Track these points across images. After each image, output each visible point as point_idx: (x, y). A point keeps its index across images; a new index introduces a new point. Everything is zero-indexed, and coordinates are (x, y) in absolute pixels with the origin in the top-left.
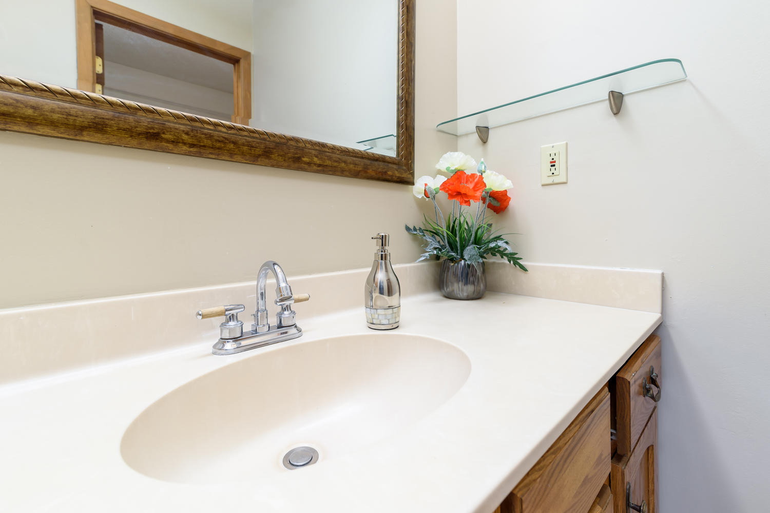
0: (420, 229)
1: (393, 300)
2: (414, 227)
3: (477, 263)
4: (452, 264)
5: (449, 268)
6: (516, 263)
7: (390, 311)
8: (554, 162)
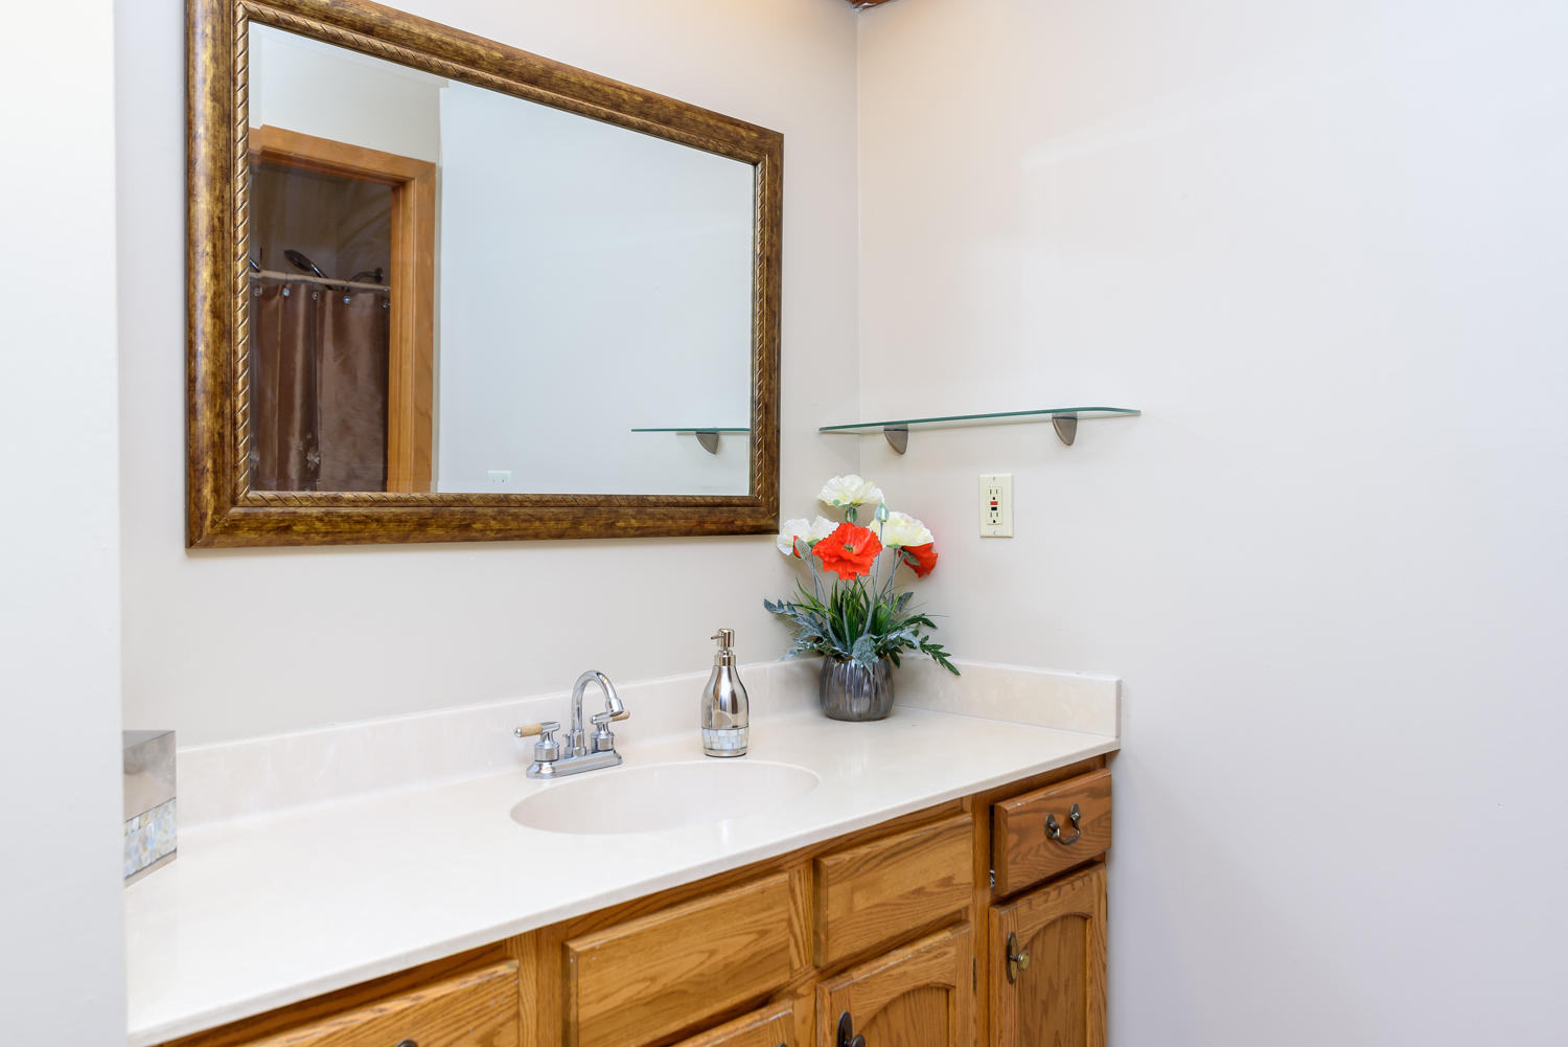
0: (789, 604)
1: (740, 719)
2: (780, 601)
3: (871, 664)
4: (836, 664)
5: (832, 670)
6: (943, 662)
7: (734, 732)
8: (996, 503)
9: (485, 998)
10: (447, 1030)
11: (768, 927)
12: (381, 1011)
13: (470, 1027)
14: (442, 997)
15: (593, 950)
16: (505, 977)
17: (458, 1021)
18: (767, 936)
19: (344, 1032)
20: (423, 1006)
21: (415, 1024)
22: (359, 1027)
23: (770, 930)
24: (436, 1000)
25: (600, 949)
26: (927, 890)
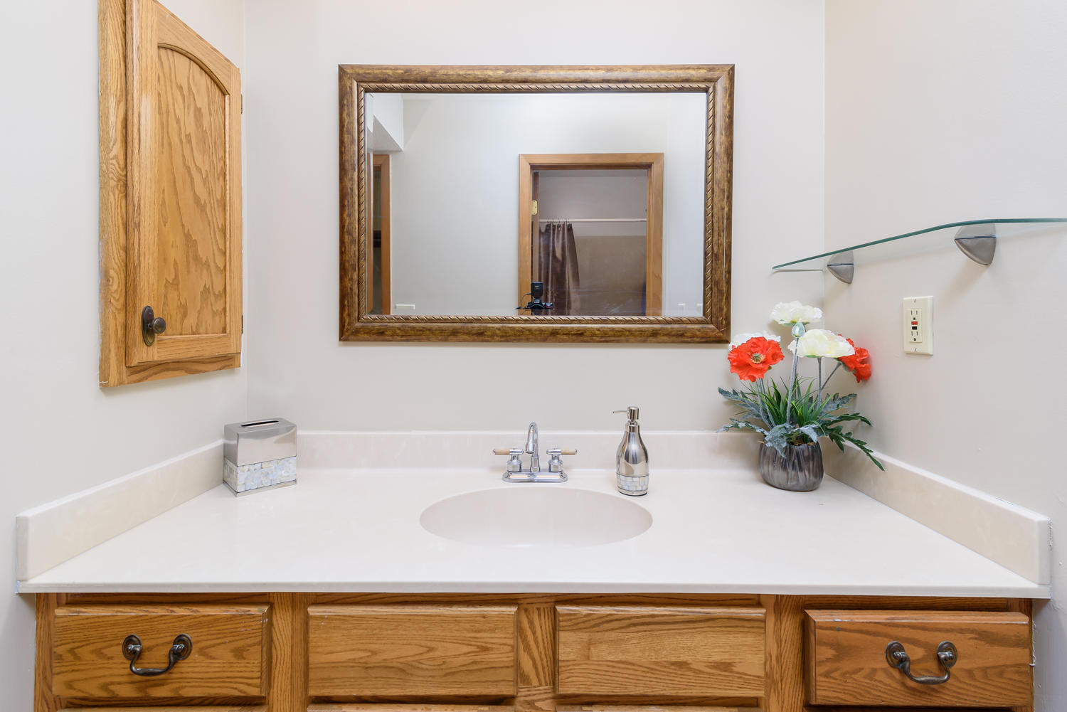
0: (741, 392)
2: (733, 390)
8: (916, 323)
9: (239, 625)
10: (210, 637)
11: (489, 646)
12: (172, 611)
13: (227, 640)
14: (209, 616)
15: (322, 618)
16: (253, 616)
17: (219, 634)
18: (487, 652)
19: (147, 618)
20: (196, 618)
21: (189, 626)
22: (156, 617)
23: (492, 649)
24: (204, 616)
25: (327, 618)
26: (691, 666)
